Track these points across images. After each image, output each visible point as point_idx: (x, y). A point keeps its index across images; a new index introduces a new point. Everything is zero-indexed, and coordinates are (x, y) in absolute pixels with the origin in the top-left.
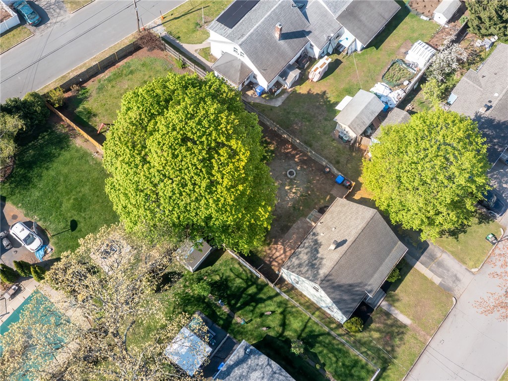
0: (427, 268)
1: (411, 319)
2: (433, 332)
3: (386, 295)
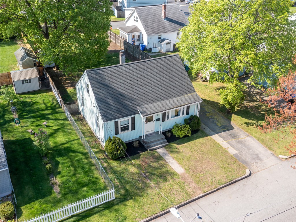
0: (225, 141)
1: (185, 169)
2: (208, 190)
3: (167, 145)
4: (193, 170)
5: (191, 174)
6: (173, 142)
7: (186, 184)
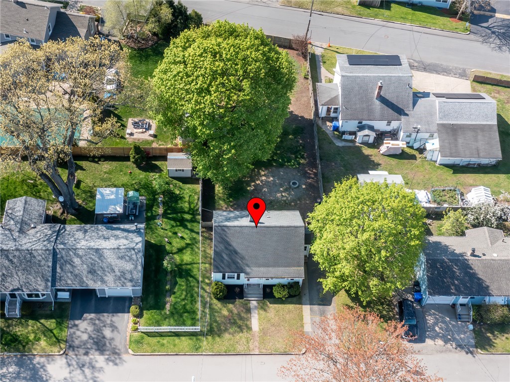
0: (311, 315)
1: (260, 329)
2: (264, 351)
3: (262, 300)
4: (264, 332)
5: (261, 334)
6: (268, 299)
7: (252, 341)
